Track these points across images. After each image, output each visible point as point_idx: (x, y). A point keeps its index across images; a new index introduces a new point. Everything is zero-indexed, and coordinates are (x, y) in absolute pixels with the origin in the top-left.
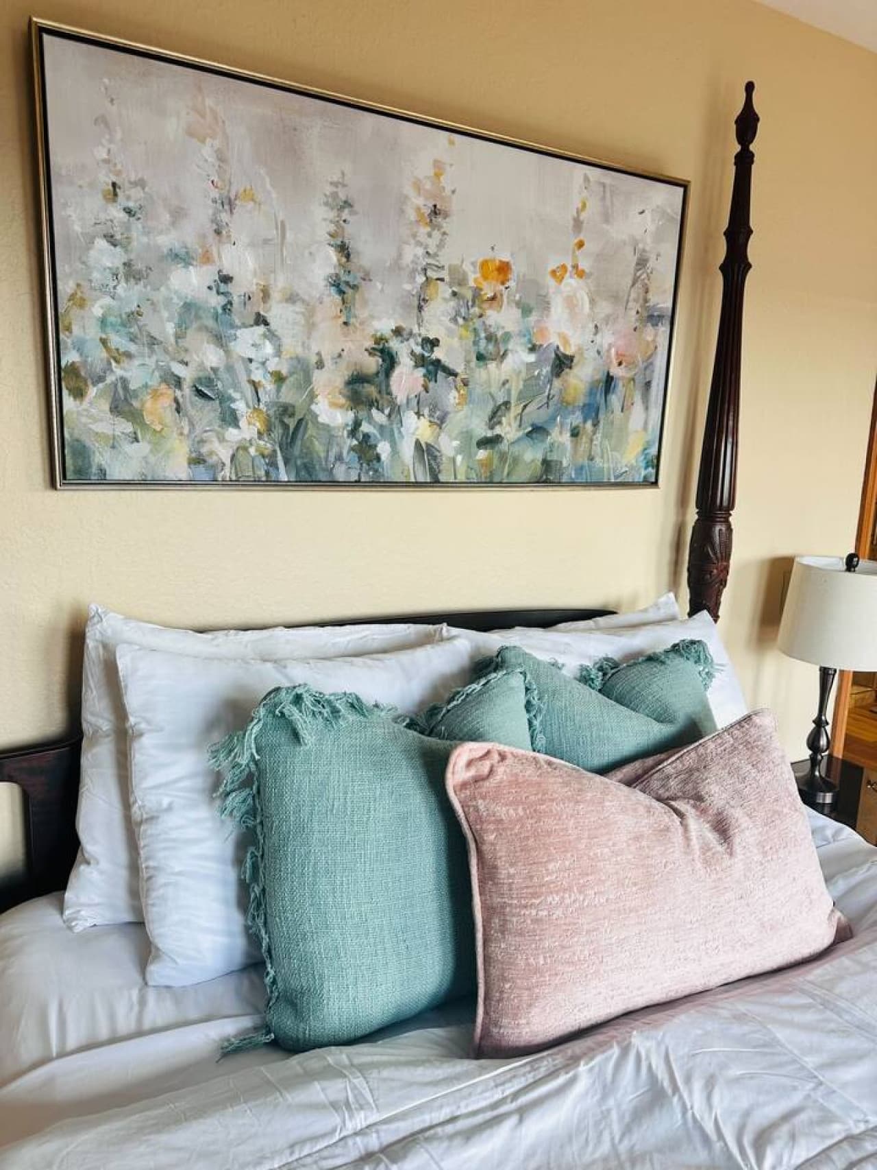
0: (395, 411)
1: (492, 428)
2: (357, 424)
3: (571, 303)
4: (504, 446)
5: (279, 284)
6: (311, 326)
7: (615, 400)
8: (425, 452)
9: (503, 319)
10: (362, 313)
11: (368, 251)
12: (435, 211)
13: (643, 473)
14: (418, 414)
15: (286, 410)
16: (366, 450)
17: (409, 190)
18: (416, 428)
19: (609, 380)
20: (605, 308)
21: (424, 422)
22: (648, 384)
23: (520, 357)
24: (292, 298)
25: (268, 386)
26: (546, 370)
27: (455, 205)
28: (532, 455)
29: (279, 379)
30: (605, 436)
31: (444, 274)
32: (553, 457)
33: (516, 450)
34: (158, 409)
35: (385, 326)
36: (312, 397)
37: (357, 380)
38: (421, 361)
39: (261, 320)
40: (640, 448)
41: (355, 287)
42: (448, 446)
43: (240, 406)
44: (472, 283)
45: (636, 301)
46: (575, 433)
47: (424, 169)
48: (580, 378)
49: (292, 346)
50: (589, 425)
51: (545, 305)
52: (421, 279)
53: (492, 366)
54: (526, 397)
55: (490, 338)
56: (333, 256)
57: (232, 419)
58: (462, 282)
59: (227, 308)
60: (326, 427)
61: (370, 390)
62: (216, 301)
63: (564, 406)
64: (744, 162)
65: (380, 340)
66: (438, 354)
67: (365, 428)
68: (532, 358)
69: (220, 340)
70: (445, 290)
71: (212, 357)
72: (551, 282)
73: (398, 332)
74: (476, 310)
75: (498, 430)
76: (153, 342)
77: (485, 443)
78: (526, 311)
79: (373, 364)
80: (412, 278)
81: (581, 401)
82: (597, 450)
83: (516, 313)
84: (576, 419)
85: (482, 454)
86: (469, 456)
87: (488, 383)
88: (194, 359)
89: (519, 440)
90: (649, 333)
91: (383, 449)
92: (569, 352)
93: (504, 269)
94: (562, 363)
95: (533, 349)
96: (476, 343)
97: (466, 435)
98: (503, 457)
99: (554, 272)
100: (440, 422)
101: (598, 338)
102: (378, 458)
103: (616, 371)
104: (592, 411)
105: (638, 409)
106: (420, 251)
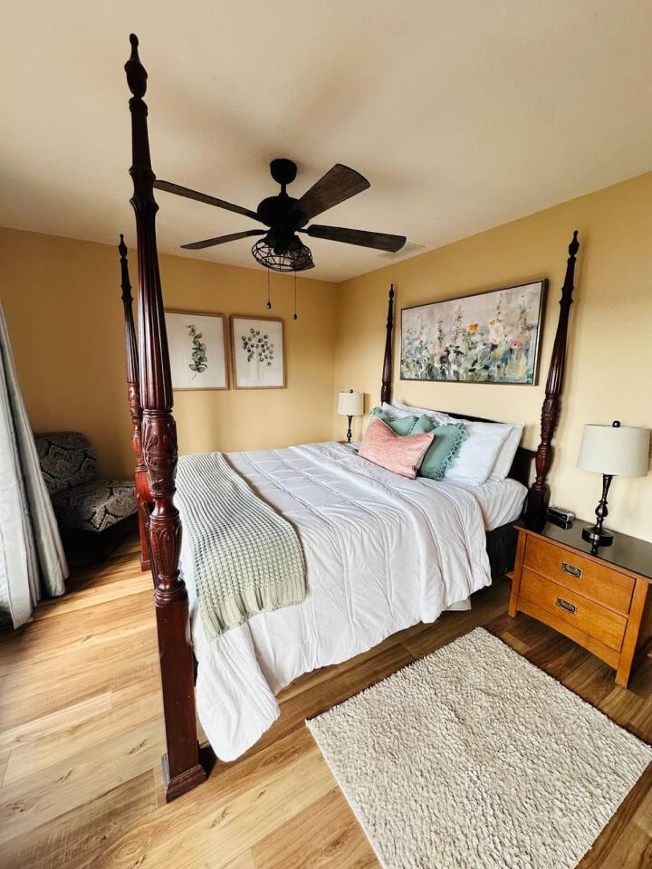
0: (450, 363)
1: (473, 366)
2: (442, 367)
3: (496, 330)
4: (476, 371)
5: (430, 340)
6: (434, 348)
7: (514, 356)
8: (456, 373)
9: (474, 339)
10: (443, 343)
11: (445, 330)
12: (459, 317)
13: (526, 380)
14: (455, 364)
15: (430, 365)
16: (443, 373)
17: (454, 315)
18: (454, 367)
19: (511, 350)
20: (509, 329)
21: (456, 366)
22: (527, 350)
23: (480, 347)
24: (431, 343)
25: (427, 360)
26: (489, 350)
27: (463, 315)
28: (485, 373)
29: (429, 359)
30: (510, 368)
31: (461, 331)
32: (491, 374)
33: (480, 372)
34: (411, 366)
35: (448, 345)
36: (434, 362)
37: (442, 358)
38: (455, 352)
39: (426, 348)
40: (525, 371)
41: (442, 338)
42: (461, 371)
43: (423, 365)
44: (467, 331)
45: (521, 324)
46: (499, 367)
47: (457, 308)
48: (500, 351)
49: (431, 352)
50: (504, 365)
51: (488, 332)
52: (456, 333)
53: (473, 350)
54: (482, 358)
55: (472, 343)
56: (439, 333)
57: (421, 367)
58: (465, 331)
59: (422, 347)
60: (436, 368)
61: (445, 360)
62: (420, 346)
63: (495, 359)
64: (572, 261)
65: (447, 348)
66: (459, 349)
67: (443, 368)
68: (484, 347)
69: (420, 353)
70: (461, 334)
71: (419, 356)
72: (490, 326)
73: (450, 346)
74: (468, 338)
75: (474, 367)
76: (412, 355)
77: (471, 371)
78: (482, 335)
79: (445, 353)
80: (454, 333)
81: (500, 357)
82: (507, 372)
83: (480, 336)
84: (499, 363)
85: (470, 373)
86: (466, 374)
87: (472, 355)
88: (417, 357)
89: (480, 370)
90: (527, 333)
91: (447, 372)
92: (496, 344)
93: (476, 326)
94: (494, 347)
95: (485, 345)
96: (469, 345)
97: (466, 369)
98: (476, 374)
99: (491, 323)
100: (459, 366)
101: (507, 338)
102: (446, 375)
103: (514, 347)
104: (505, 360)
105: (523, 358)
106: (456, 327)
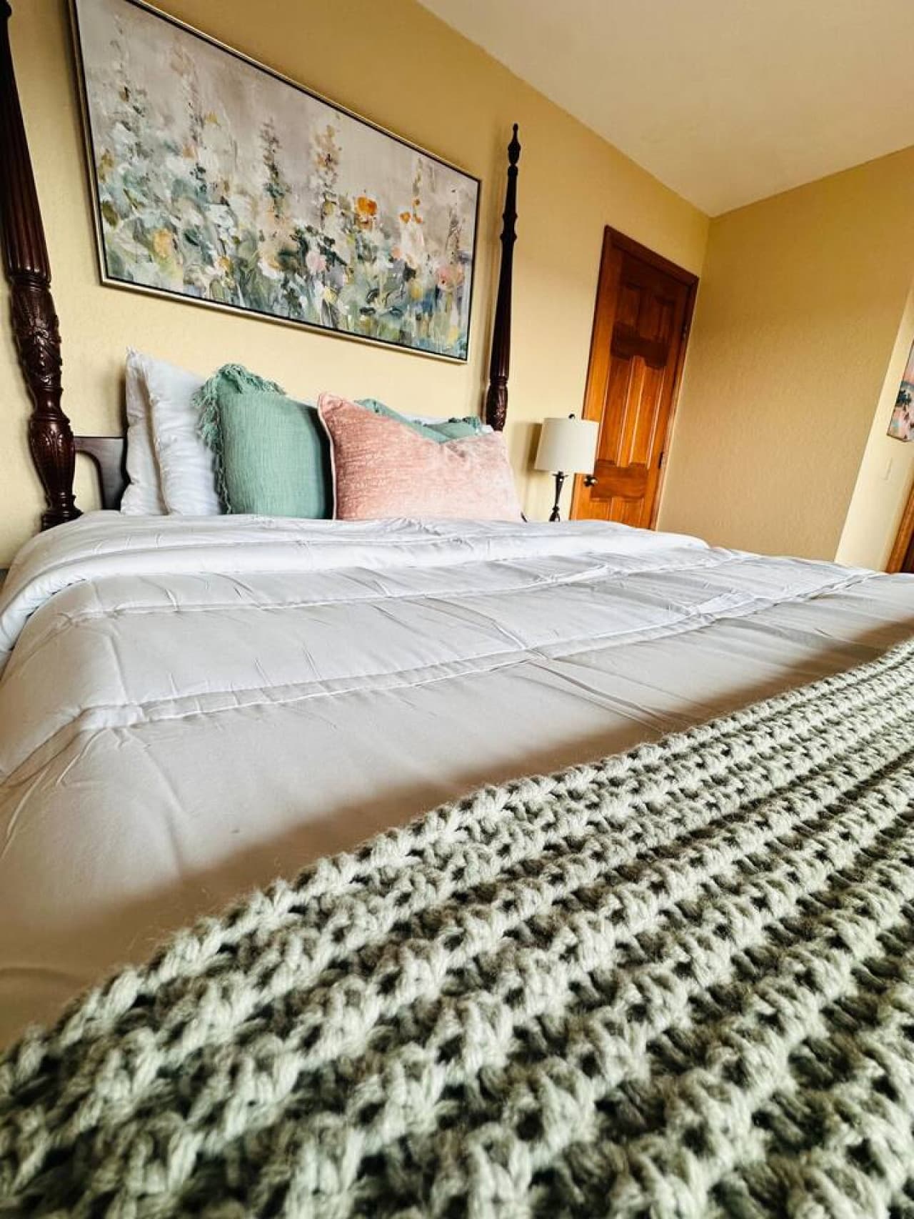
0: (309, 279)
1: (369, 302)
2: (286, 282)
3: (413, 237)
4: (376, 316)
5: (235, 181)
6: (255, 214)
7: (441, 303)
8: (328, 308)
9: (373, 237)
10: (286, 212)
11: (290, 175)
12: (329, 159)
13: (459, 352)
14: (324, 284)
15: (242, 263)
16: (292, 298)
17: (312, 141)
18: (322, 292)
19: (437, 291)
20: (433, 245)
21: (327, 290)
22: (460, 299)
23: (382, 264)
24: (243, 193)
25: (231, 245)
26: (400, 275)
27: (341, 157)
28: (393, 325)
29: (237, 242)
30: (437, 324)
31: (336, 200)
32: (407, 330)
33: (383, 320)
34: (163, 243)
35: (302, 224)
36: (258, 258)
37: (285, 253)
38: (324, 251)
39: (224, 202)
40: (457, 337)
41: (282, 195)
42: (343, 308)
43: (213, 253)
44: (353, 210)
45: (452, 245)
46: (418, 318)
47: (322, 131)
48: (421, 285)
49: (244, 221)
50: (426, 314)
51: (399, 236)
52: (322, 200)
53: (367, 264)
54: (390, 289)
55: (365, 247)
56: (268, 172)
57: (209, 260)
58: (347, 207)
59: (203, 188)
60: (267, 279)
61: (293, 261)
62: (196, 183)
63: (411, 300)
64: (513, 173)
65: (298, 232)
66: (334, 249)
67: (291, 284)
68: (391, 266)
69: (199, 209)
70: (337, 211)
71: (196, 219)
72: (400, 221)
73: (309, 229)
74: (356, 227)
75: (372, 305)
76: (157, 200)
77: (364, 311)
78: (387, 236)
79: (294, 246)
80: (316, 198)
81: (422, 300)
82: (431, 332)
83: (381, 236)
84: (419, 309)
85: (363, 318)
86: (356, 318)
87: (366, 274)
88: (185, 217)
89: (385, 314)
90: (459, 268)
91: (303, 300)
92: (414, 267)
93: (372, 206)
94: (409, 273)
95: (391, 260)
96: (357, 248)
97: (353, 304)
98: (376, 323)
99: (402, 216)
100: (337, 292)
101: (430, 263)
102: (300, 306)
103: (443, 287)
104: (428, 307)
105: (454, 312)
106: (321, 182)
